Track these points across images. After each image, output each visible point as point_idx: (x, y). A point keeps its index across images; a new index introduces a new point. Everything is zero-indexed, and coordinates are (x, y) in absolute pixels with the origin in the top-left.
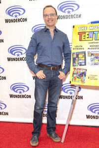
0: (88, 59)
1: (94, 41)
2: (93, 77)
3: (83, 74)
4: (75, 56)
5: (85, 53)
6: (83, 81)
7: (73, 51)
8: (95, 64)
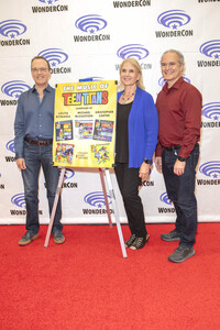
0: (76, 130)
1: (83, 106)
2: (82, 156)
3: (70, 152)
4: (59, 126)
5: (71, 122)
6: (69, 161)
7: (56, 120)
8: (85, 137)
